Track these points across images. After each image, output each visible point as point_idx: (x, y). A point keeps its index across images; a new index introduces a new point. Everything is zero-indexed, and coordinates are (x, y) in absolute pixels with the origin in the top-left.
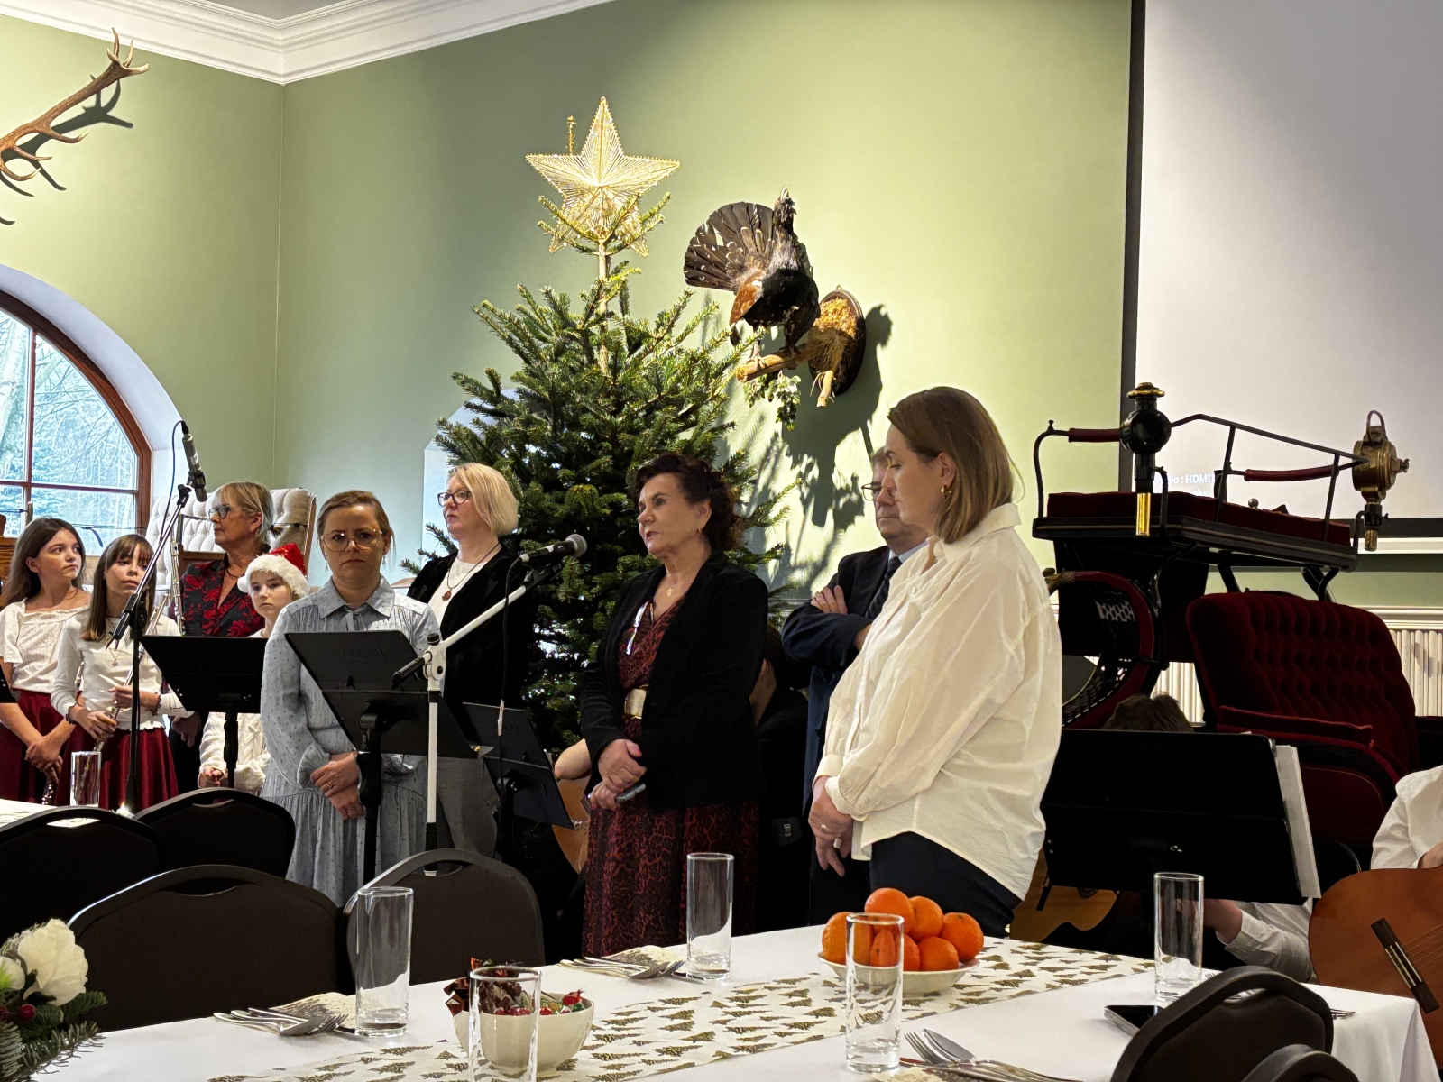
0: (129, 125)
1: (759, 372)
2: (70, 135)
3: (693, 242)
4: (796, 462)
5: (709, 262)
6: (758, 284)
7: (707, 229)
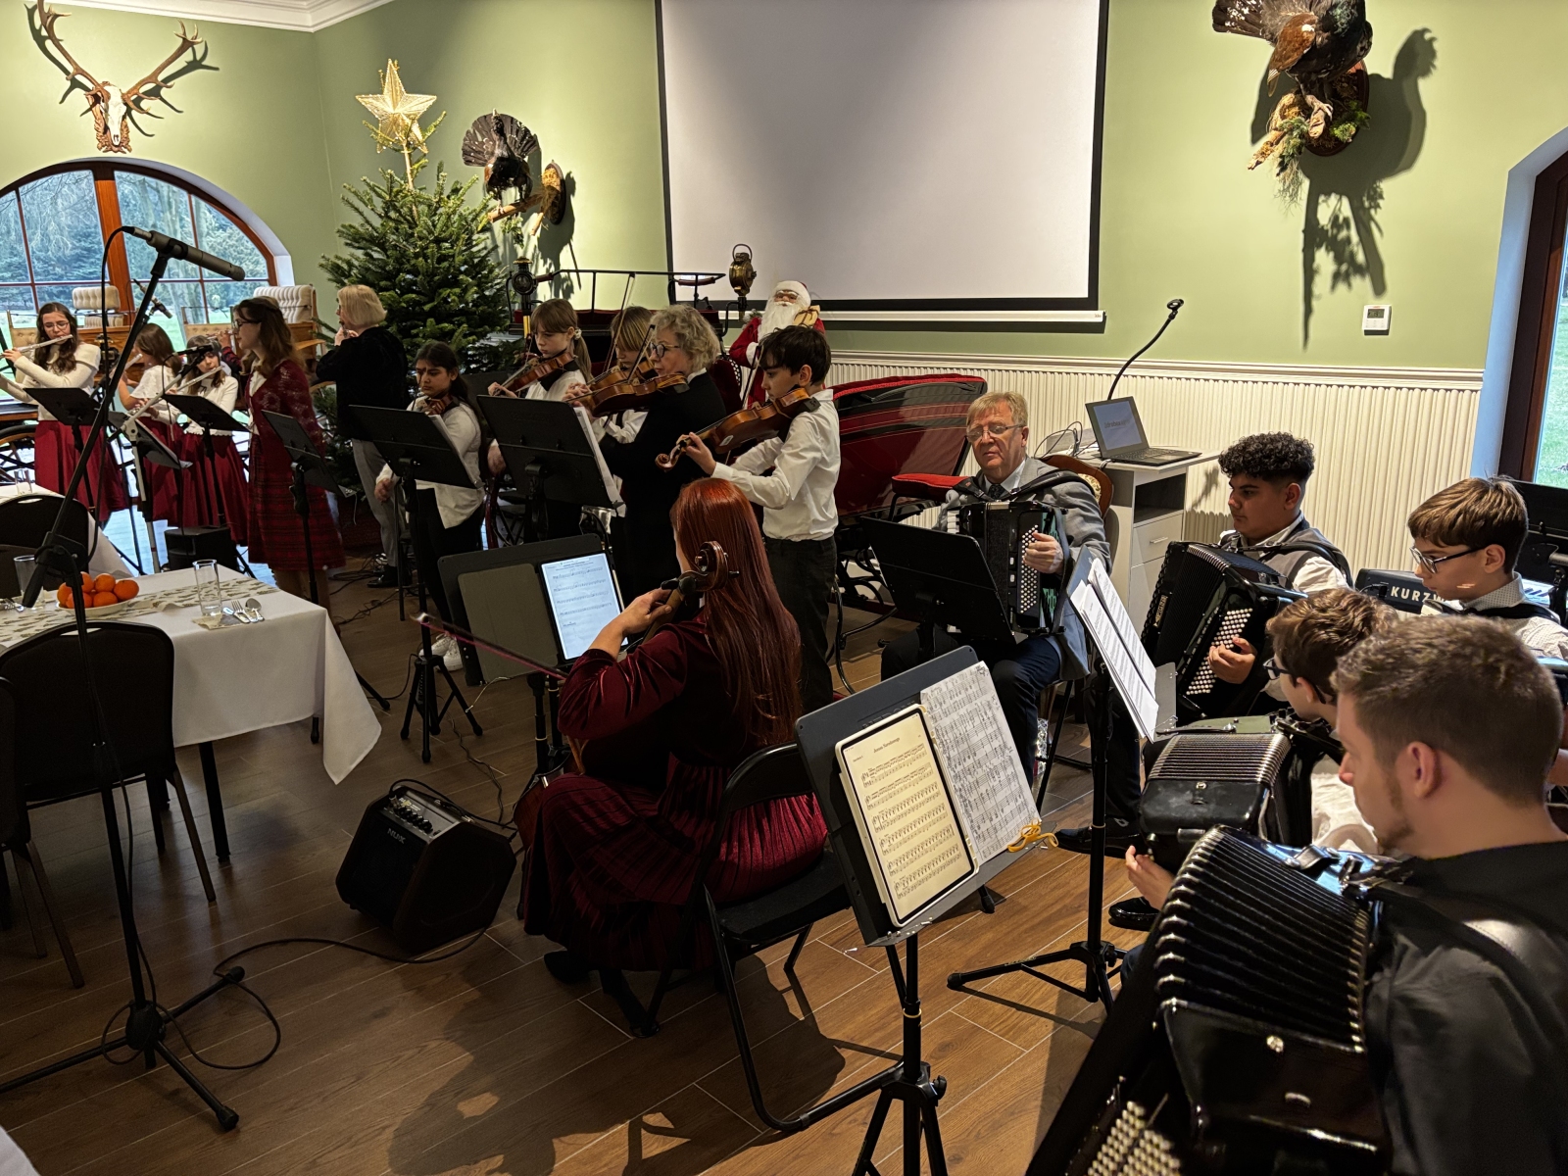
0: (217, 69)
1: (500, 216)
2: (169, 84)
3: (465, 140)
4: (545, 262)
5: (476, 152)
6: (490, 166)
7: (472, 131)
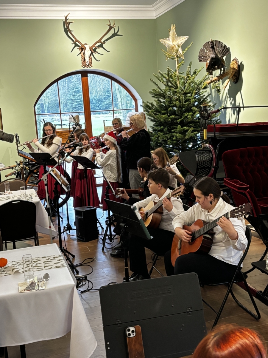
2: (105, 43)
6: (208, 62)
7: (203, 49)
